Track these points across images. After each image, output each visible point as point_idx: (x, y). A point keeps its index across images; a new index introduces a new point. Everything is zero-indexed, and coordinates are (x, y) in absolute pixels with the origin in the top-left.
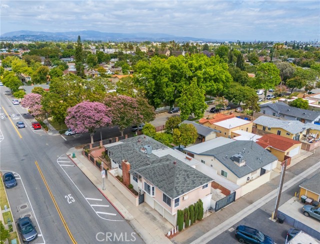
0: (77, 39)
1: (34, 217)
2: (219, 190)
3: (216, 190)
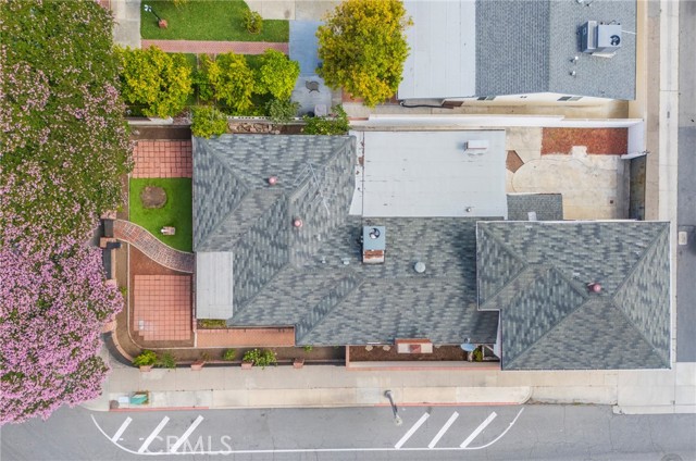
2: (579, 151)
3: (574, 156)
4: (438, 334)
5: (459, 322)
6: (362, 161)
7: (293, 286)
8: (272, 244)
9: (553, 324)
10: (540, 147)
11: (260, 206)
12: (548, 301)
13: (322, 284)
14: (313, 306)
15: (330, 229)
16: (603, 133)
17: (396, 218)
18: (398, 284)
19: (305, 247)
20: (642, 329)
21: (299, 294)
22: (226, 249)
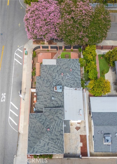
2: (81, 145)
3: (80, 143)
4: (38, 104)
5: (40, 108)
6: (76, 89)
7: (49, 74)
8: (58, 70)
9: (40, 122)
10: (82, 134)
11: (66, 68)
12: (45, 121)
13: (49, 79)
14: (45, 79)
15: (61, 82)
16: (86, 151)
17: (64, 96)
18: (49, 94)
19: (57, 76)
20: (38, 144)
21: (47, 76)
22: (57, 64)
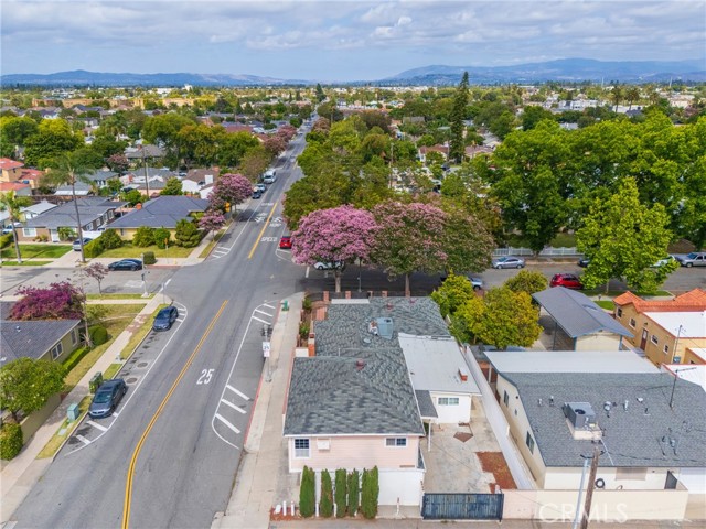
0: (463, 75)
1: (135, 389)
2: (488, 478)
3: (483, 473)
6: (436, 339)
10: (483, 451)
